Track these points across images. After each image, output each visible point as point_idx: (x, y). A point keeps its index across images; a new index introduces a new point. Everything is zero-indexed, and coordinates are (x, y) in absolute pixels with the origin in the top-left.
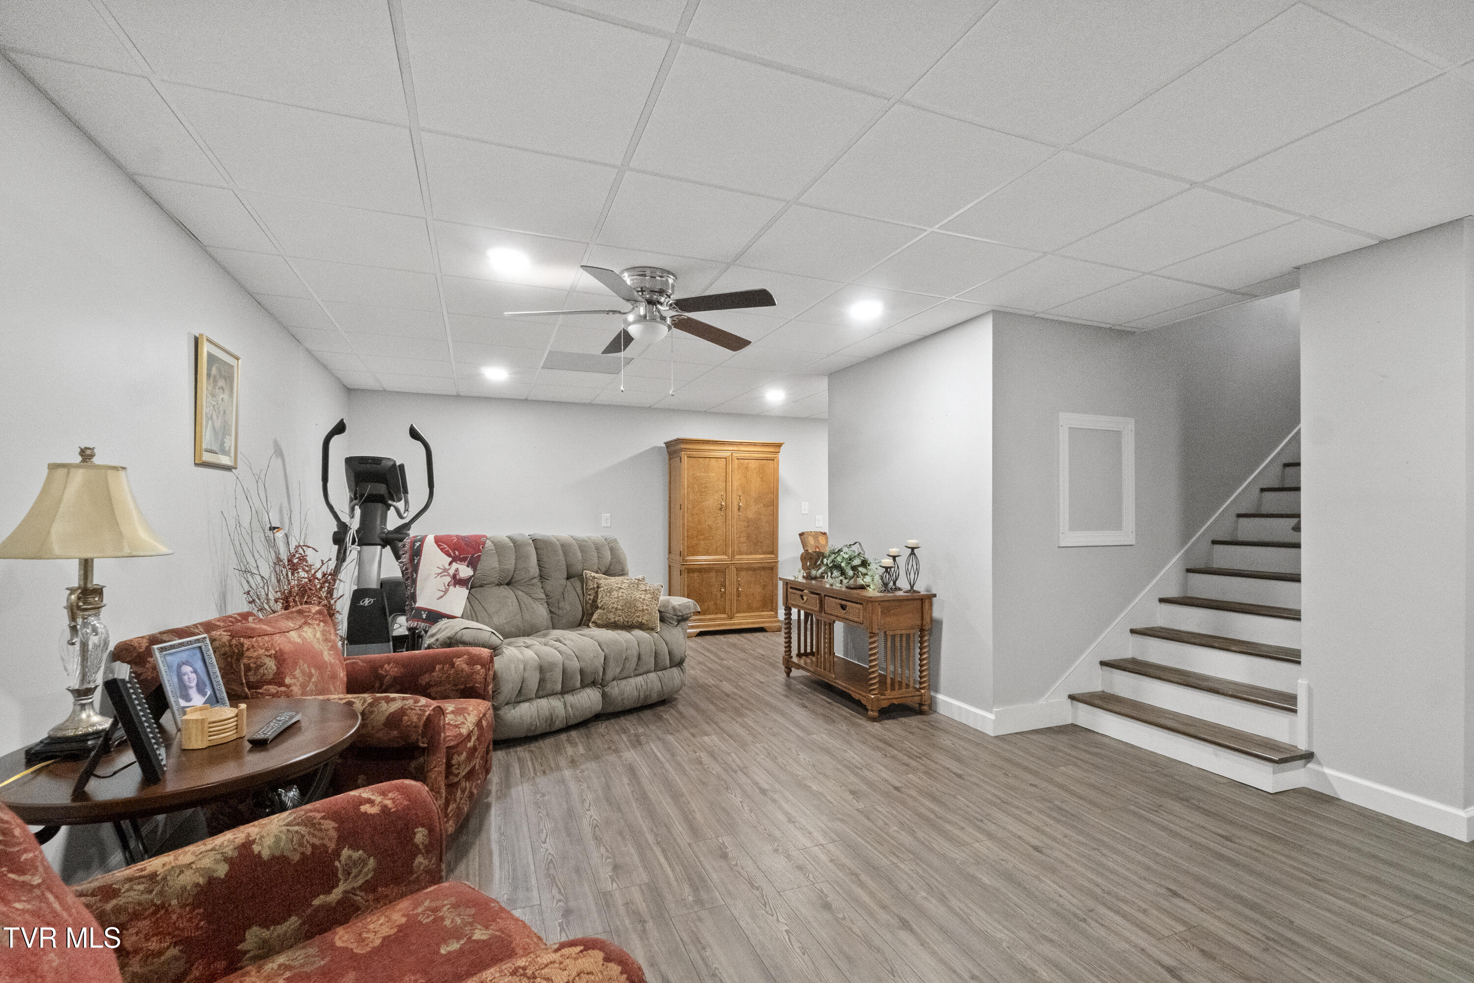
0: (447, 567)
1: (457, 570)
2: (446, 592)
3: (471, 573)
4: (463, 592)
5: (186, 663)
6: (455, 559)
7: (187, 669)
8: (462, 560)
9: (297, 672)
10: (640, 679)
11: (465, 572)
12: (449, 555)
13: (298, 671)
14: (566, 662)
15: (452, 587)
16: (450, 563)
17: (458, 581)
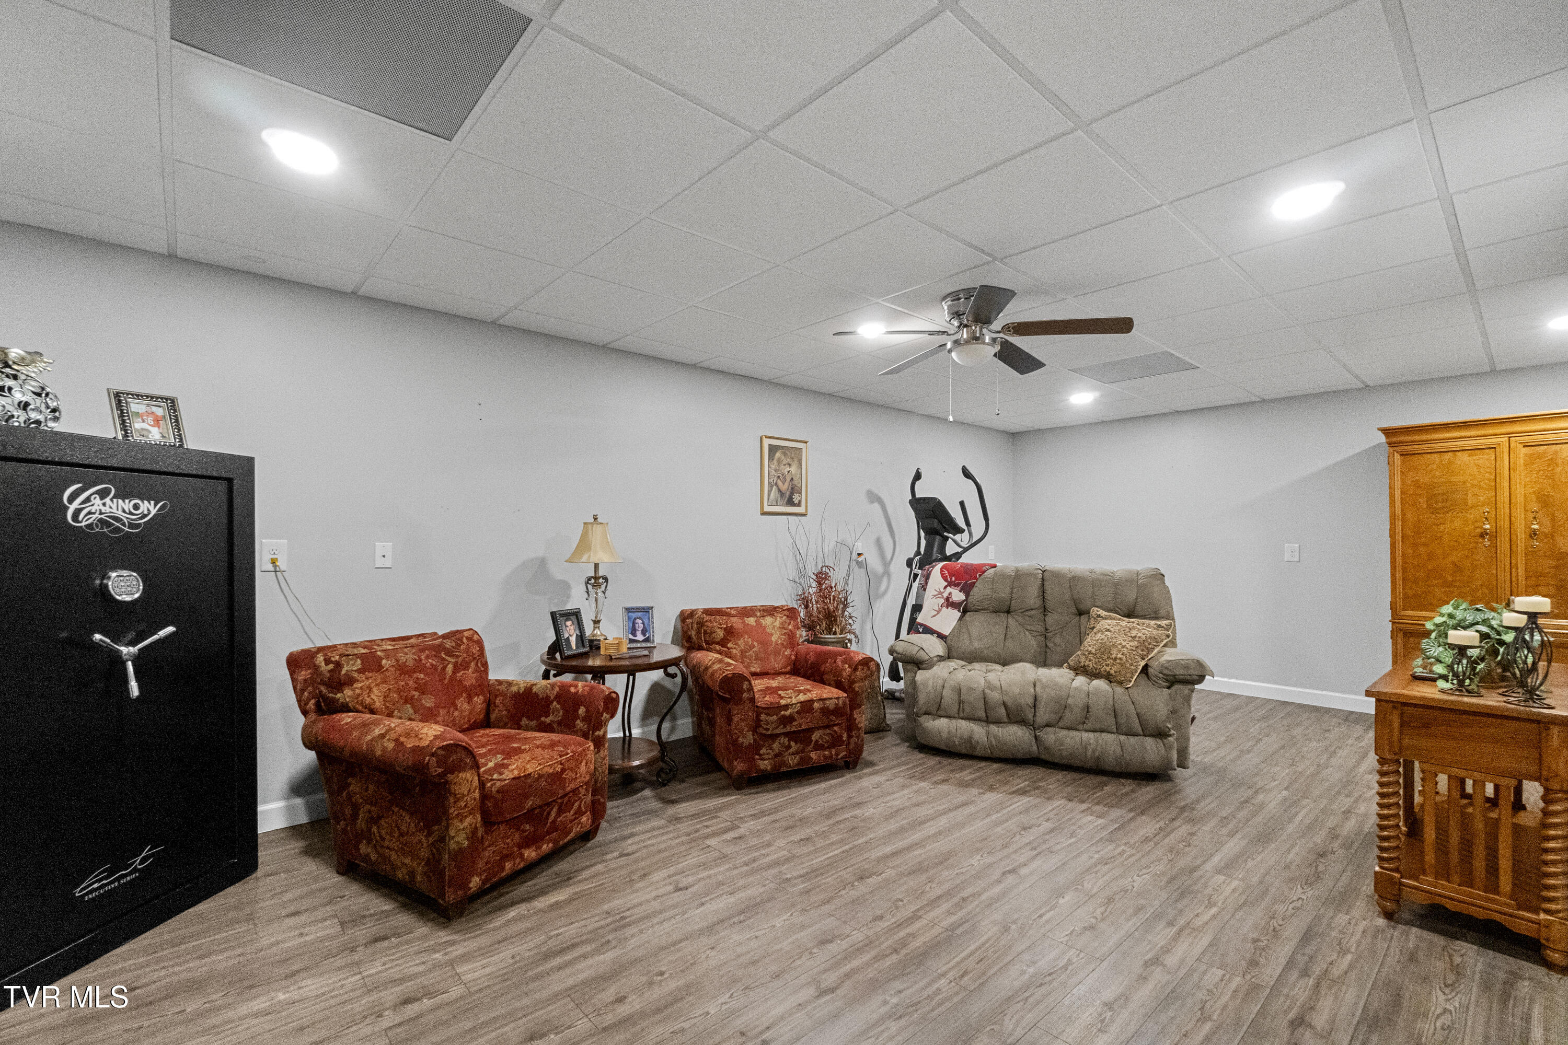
0: (942, 590)
1: (950, 594)
2: (939, 612)
3: (964, 598)
4: (957, 614)
5: (640, 618)
6: (950, 584)
7: (639, 621)
8: (957, 585)
9: (741, 642)
10: (1091, 735)
11: (958, 596)
12: (946, 580)
13: (742, 640)
14: (987, 691)
15: (944, 609)
16: (945, 588)
17: (949, 603)
